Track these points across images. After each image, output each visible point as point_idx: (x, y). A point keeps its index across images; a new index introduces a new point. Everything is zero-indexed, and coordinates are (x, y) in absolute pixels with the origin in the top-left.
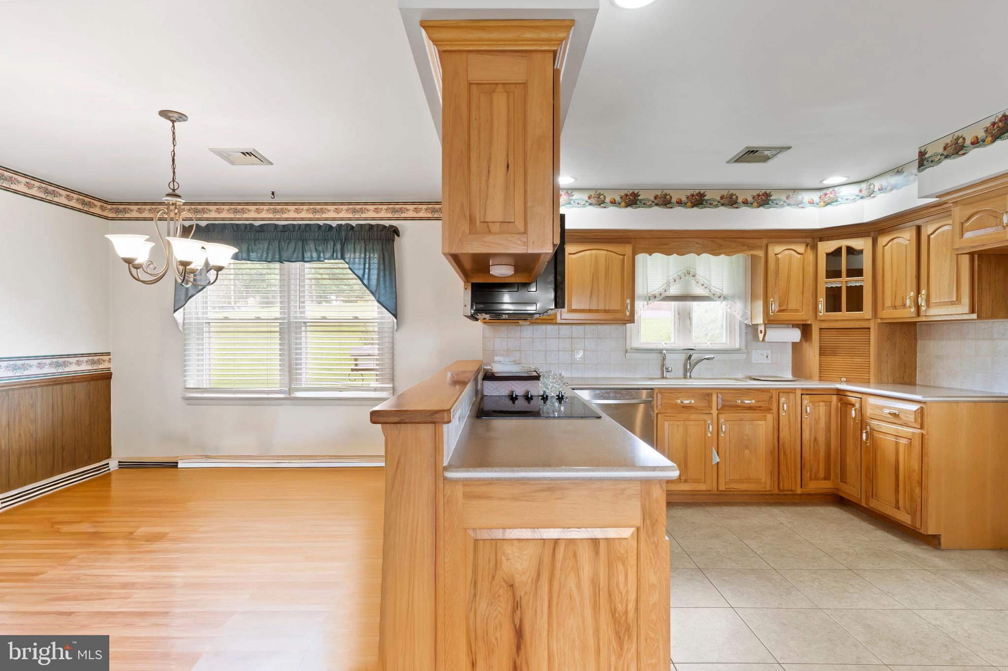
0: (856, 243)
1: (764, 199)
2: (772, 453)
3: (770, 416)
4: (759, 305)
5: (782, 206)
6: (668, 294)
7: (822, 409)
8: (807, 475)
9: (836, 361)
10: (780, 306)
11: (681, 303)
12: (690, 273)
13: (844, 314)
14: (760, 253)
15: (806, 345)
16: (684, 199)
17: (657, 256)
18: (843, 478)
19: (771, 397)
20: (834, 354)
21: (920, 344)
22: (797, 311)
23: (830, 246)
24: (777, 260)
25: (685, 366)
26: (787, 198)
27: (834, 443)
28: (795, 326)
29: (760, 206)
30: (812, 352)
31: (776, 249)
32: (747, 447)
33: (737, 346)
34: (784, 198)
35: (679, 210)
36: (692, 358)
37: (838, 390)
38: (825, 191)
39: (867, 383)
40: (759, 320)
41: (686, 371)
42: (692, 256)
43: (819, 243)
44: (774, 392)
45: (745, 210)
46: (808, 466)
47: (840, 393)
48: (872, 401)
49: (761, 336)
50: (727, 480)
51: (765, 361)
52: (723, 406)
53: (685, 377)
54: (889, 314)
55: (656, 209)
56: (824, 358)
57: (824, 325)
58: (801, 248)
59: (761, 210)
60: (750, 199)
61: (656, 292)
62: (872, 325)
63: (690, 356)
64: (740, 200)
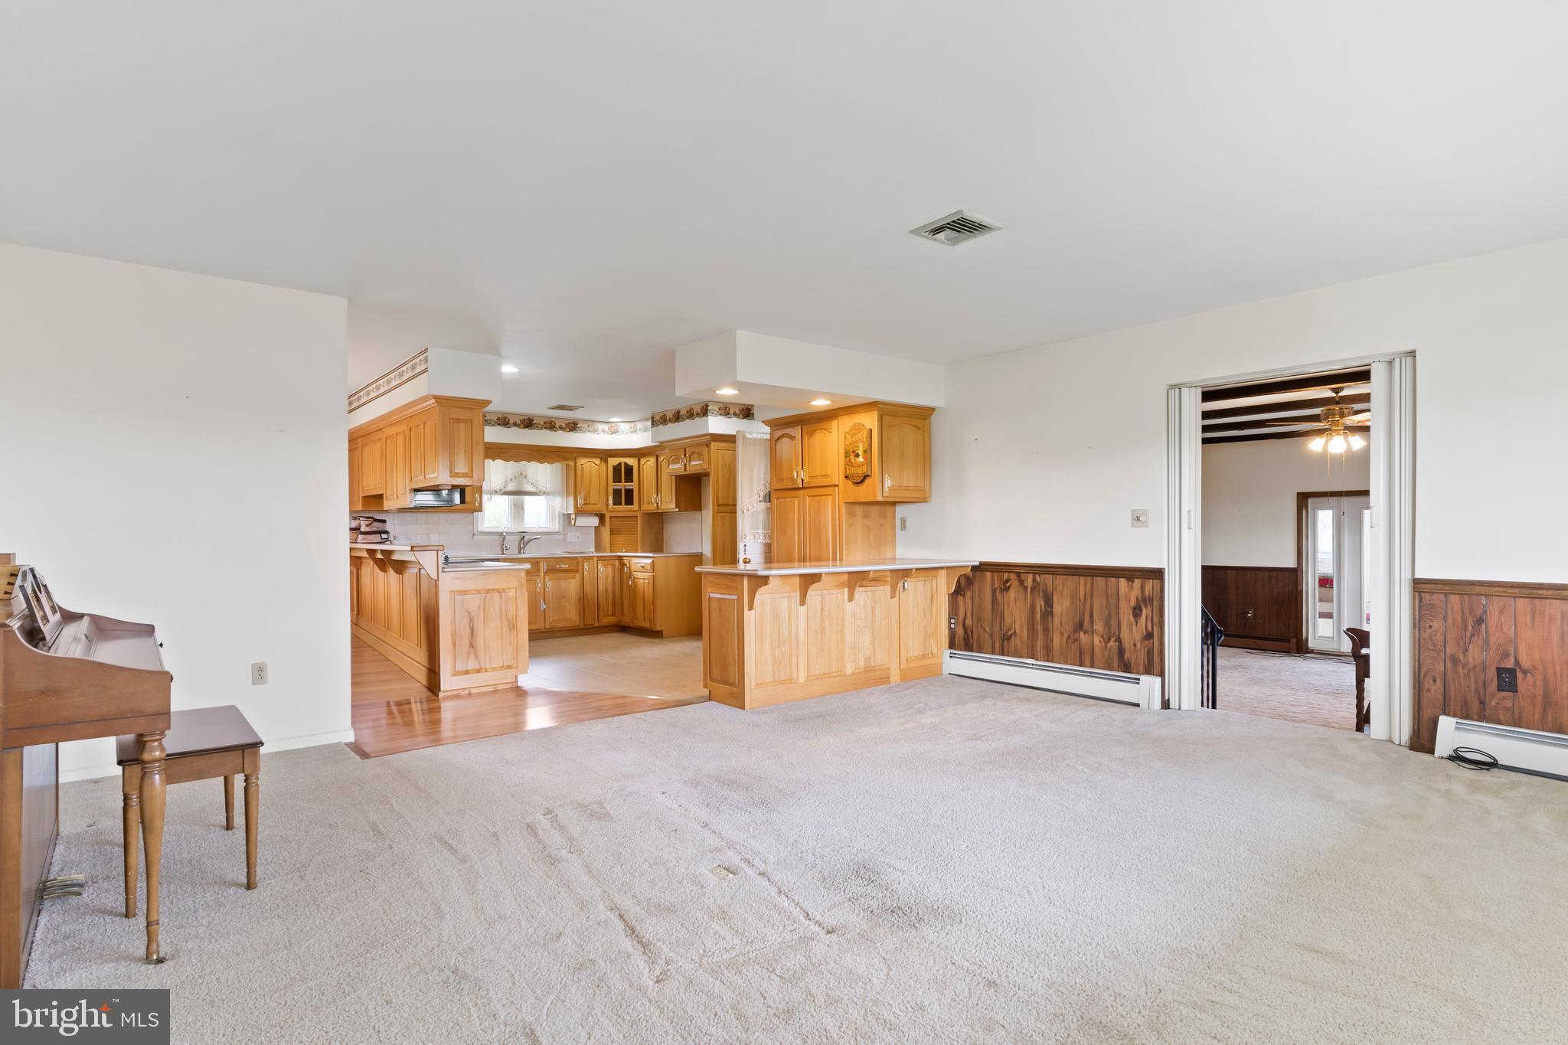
0: (631, 461)
1: (573, 426)
2: (579, 600)
3: (577, 576)
4: (571, 500)
5: (585, 432)
6: (506, 490)
7: (610, 569)
8: (601, 614)
9: (620, 539)
10: (585, 501)
11: (515, 497)
12: (522, 475)
13: (624, 507)
14: (571, 463)
15: (602, 528)
16: (518, 422)
17: (498, 461)
18: (622, 614)
19: (579, 562)
20: (619, 534)
21: (665, 525)
22: (595, 504)
23: (613, 462)
24: (583, 468)
25: (520, 544)
26: (588, 426)
27: (617, 591)
28: (596, 515)
29: (570, 431)
30: (606, 532)
31: (582, 461)
32: (563, 597)
33: (557, 529)
34: (586, 426)
35: (514, 429)
36: (525, 539)
37: (619, 556)
38: (611, 424)
39: (637, 552)
40: (571, 511)
41: (520, 549)
42: (524, 463)
43: (609, 459)
44: (580, 559)
45: (560, 433)
46: (601, 607)
47: (620, 558)
48: (634, 560)
49: (573, 522)
50: (551, 620)
51: (576, 540)
52: (547, 570)
53: (520, 553)
54: (646, 507)
55: (498, 428)
56: (613, 537)
57: (613, 514)
58: (597, 461)
59: (571, 434)
60: (564, 426)
61: (497, 488)
62: (638, 514)
63: (524, 537)
64: (557, 426)
